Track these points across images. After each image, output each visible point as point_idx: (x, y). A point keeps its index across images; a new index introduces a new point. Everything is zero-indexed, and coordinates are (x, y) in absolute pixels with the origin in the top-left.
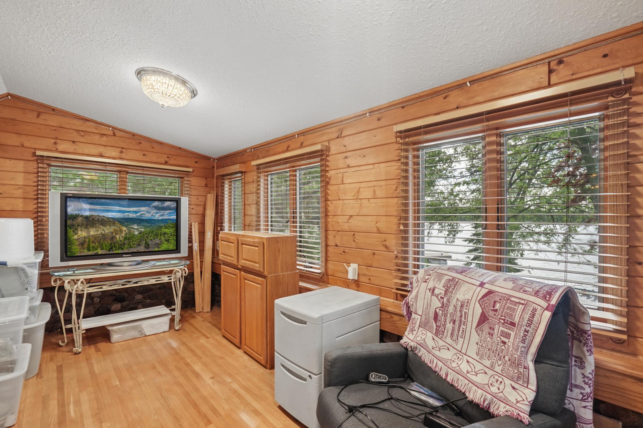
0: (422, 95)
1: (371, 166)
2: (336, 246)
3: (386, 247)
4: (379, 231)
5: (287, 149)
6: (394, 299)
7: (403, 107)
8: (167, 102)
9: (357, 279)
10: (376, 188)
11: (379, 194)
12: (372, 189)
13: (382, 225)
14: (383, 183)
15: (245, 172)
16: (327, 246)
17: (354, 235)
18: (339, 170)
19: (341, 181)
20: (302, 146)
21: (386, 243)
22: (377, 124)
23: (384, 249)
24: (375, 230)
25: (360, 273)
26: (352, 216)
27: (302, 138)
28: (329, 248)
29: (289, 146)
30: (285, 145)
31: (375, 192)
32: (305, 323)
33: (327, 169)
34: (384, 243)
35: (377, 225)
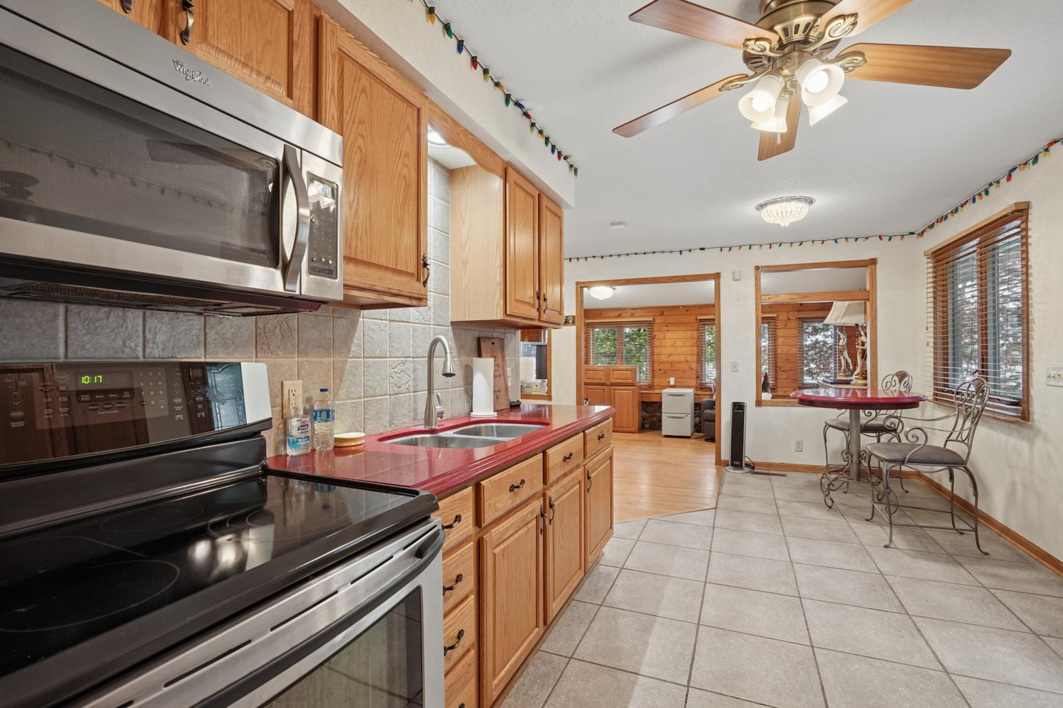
3: (691, 368)
4: (687, 361)
8: (606, 297)
13: (689, 358)
21: (692, 367)
26: (670, 355)
30: (618, 313)
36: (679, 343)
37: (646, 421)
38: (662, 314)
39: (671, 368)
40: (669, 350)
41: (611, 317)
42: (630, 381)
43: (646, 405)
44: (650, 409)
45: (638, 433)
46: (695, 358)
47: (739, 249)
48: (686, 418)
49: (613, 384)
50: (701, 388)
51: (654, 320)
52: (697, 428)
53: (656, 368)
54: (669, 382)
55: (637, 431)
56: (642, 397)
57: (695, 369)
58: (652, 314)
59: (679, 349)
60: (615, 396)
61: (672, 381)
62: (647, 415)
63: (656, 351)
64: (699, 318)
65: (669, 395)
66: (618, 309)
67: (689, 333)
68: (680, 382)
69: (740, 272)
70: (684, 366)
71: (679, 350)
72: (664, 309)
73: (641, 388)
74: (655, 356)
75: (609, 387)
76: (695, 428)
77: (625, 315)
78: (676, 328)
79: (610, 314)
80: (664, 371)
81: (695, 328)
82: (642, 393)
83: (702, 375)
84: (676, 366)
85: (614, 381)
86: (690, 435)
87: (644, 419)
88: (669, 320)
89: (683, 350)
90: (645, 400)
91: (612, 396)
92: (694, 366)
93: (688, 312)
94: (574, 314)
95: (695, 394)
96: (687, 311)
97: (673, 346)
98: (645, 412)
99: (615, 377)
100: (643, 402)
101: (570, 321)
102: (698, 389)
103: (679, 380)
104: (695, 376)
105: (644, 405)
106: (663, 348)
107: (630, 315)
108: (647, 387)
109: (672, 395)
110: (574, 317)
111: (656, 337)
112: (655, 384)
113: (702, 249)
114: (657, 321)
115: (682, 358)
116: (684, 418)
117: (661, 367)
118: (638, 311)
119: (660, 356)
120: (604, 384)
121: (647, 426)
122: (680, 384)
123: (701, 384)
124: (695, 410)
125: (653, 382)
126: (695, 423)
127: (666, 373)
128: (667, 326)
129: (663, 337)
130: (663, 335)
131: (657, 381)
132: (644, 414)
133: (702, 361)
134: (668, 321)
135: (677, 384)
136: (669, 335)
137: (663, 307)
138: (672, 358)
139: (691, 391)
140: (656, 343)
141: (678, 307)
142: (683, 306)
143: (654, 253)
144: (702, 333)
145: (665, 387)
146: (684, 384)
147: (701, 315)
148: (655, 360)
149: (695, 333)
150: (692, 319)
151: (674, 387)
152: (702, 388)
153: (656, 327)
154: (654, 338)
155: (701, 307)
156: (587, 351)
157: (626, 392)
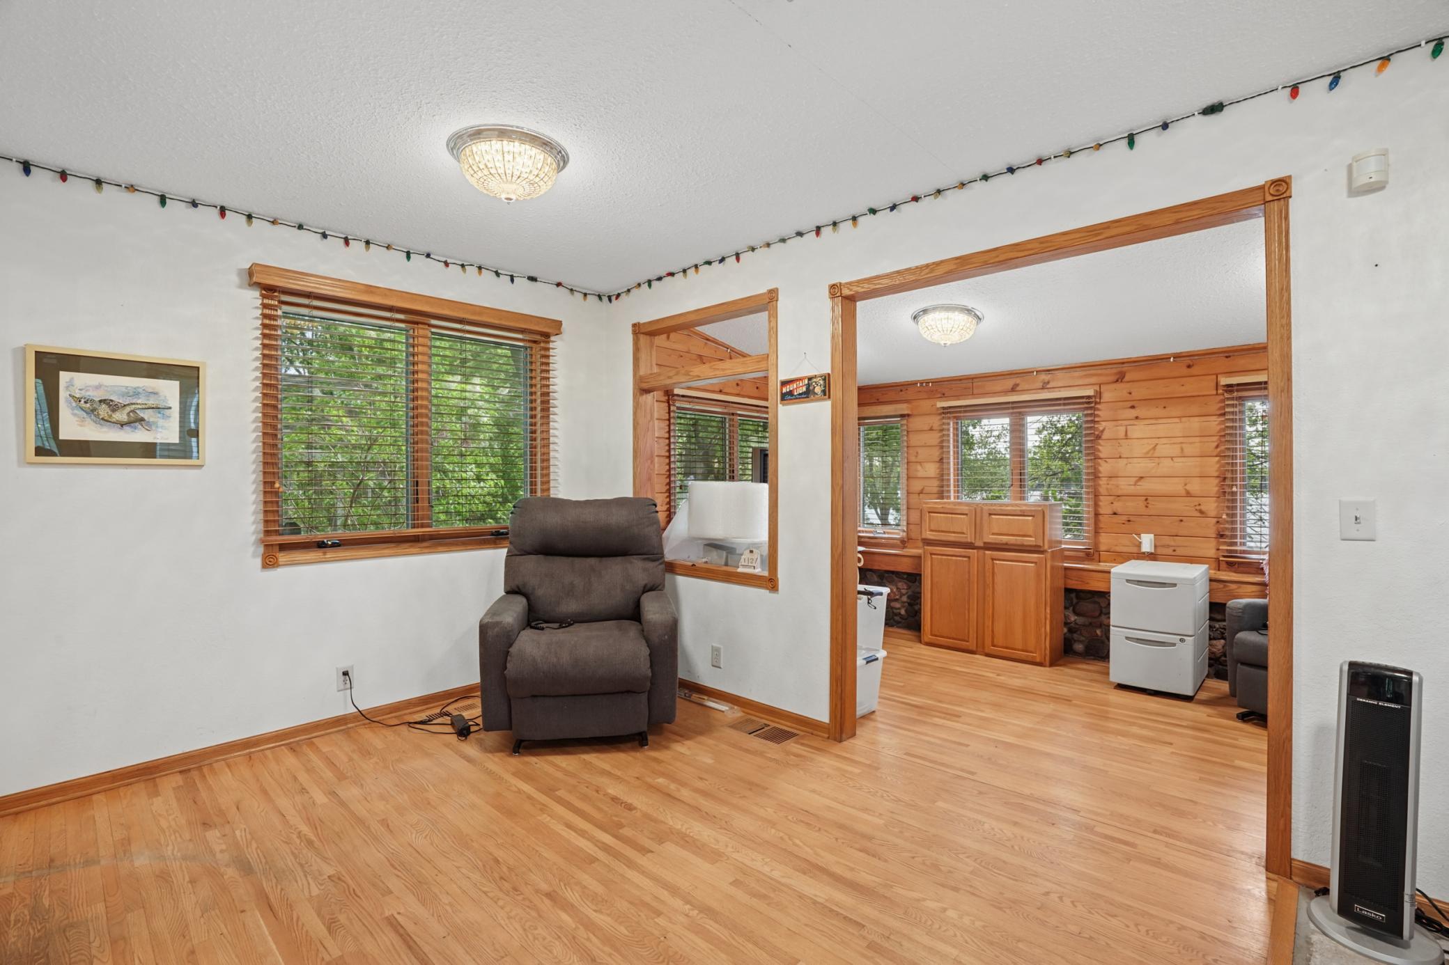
0: (1257, 346)
1: (1177, 420)
2: (1115, 514)
3: (1201, 512)
4: (1188, 494)
5: (1012, 389)
6: (1215, 569)
7: (1227, 357)
9: (1153, 551)
10: (1184, 445)
11: (1189, 450)
12: (1179, 446)
13: (1195, 487)
14: (1198, 439)
15: (908, 415)
16: (1097, 514)
17: (1146, 500)
18: (1120, 422)
19: (1124, 434)
20: (1044, 387)
21: (1203, 508)
22: (1186, 371)
23: (1198, 514)
24: (1183, 493)
25: (1158, 544)
26: (1142, 478)
27: (1044, 377)
28: (1100, 517)
29: (1017, 385)
30: (1009, 383)
31: (1182, 449)
32: (1175, 585)
33: (1097, 419)
34: (1198, 508)
35: (1187, 487)
36: (1165, 449)
37: (1075, 636)
38: (1120, 378)
39: (1143, 510)
40: (1138, 467)
41: (995, 393)
42: (1030, 541)
43: (1077, 597)
44: (1086, 606)
45: (1052, 664)
46: (1213, 486)
47: (1380, 69)
48: (1179, 644)
49: (989, 547)
50: (1230, 564)
51: (1099, 394)
52: (1217, 666)
53: (1105, 509)
54: (1139, 545)
55: (1048, 662)
56: (1066, 577)
57: (1213, 513)
58: (1093, 380)
59: (1167, 463)
60: (993, 574)
61: (1147, 542)
62: (1080, 620)
63: (1104, 468)
64: (1224, 381)
65: (1128, 581)
66: (1012, 374)
67: (1195, 423)
68: (1168, 546)
69: (1384, 154)
70: (1181, 506)
71: (1166, 466)
72: (1125, 368)
73: (1062, 555)
74: (1103, 482)
75: (981, 552)
76: (1210, 666)
77: (1026, 387)
78: (1155, 412)
79: (990, 386)
80: (1125, 518)
81: (1214, 407)
82: (1066, 569)
83: (1234, 530)
84: (1157, 506)
85: (991, 538)
86: (1190, 693)
87: (1071, 631)
88: (1140, 391)
89: (1179, 464)
90: (1074, 584)
91: (989, 574)
92: (1211, 506)
93: (1194, 371)
94: (827, 369)
95: (1211, 580)
96: (1189, 366)
97: (1150, 455)
98: (1075, 613)
99: (996, 531)
100: (1068, 591)
101: (818, 390)
102: (1223, 565)
103: (1167, 540)
104: (1212, 532)
105: (1073, 595)
106: (1122, 462)
107: (1040, 385)
108: (1081, 554)
109: (1140, 582)
110: (826, 378)
111: (1105, 436)
112: (1102, 548)
113: (1213, 109)
114: (1107, 396)
115: (1176, 486)
116: (1174, 645)
117: (1118, 506)
118: (1059, 374)
119: (1114, 481)
120: (969, 546)
121: (1079, 647)
122: (1170, 551)
123: (1231, 553)
124: (1211, 619)
125: (1096, 544)
126: (1211, 653)
127: (1132, 524)
128: (1133, 407)
129: (1122, 434)
130: (1123, 429)
131: (1105, 541)
132: (1073, 618)
133: (1234, 494)
134: (1136, 395)
135: (1160, 551)
136: (1138, 430)
137: (1123, 363)
138: (1146, 487)
139: (1197, 572)
140: (1105, 449)
141: (1163, 359)
142: (1177, 356)
143: (1040, 162)
144: (1233, 420)
145: (1123, 557)
146: (1180, 552)
147: (1230, 373)
148: (1102, 490)
149: (1214, 424)
150: (1207, 386)
151: (1152, 557)
152: (1234, 562)
153: (1103, 412)
154: (1099, 437)
155: (1229, 353)
156: (942, 469)
157: (1025, 566)
